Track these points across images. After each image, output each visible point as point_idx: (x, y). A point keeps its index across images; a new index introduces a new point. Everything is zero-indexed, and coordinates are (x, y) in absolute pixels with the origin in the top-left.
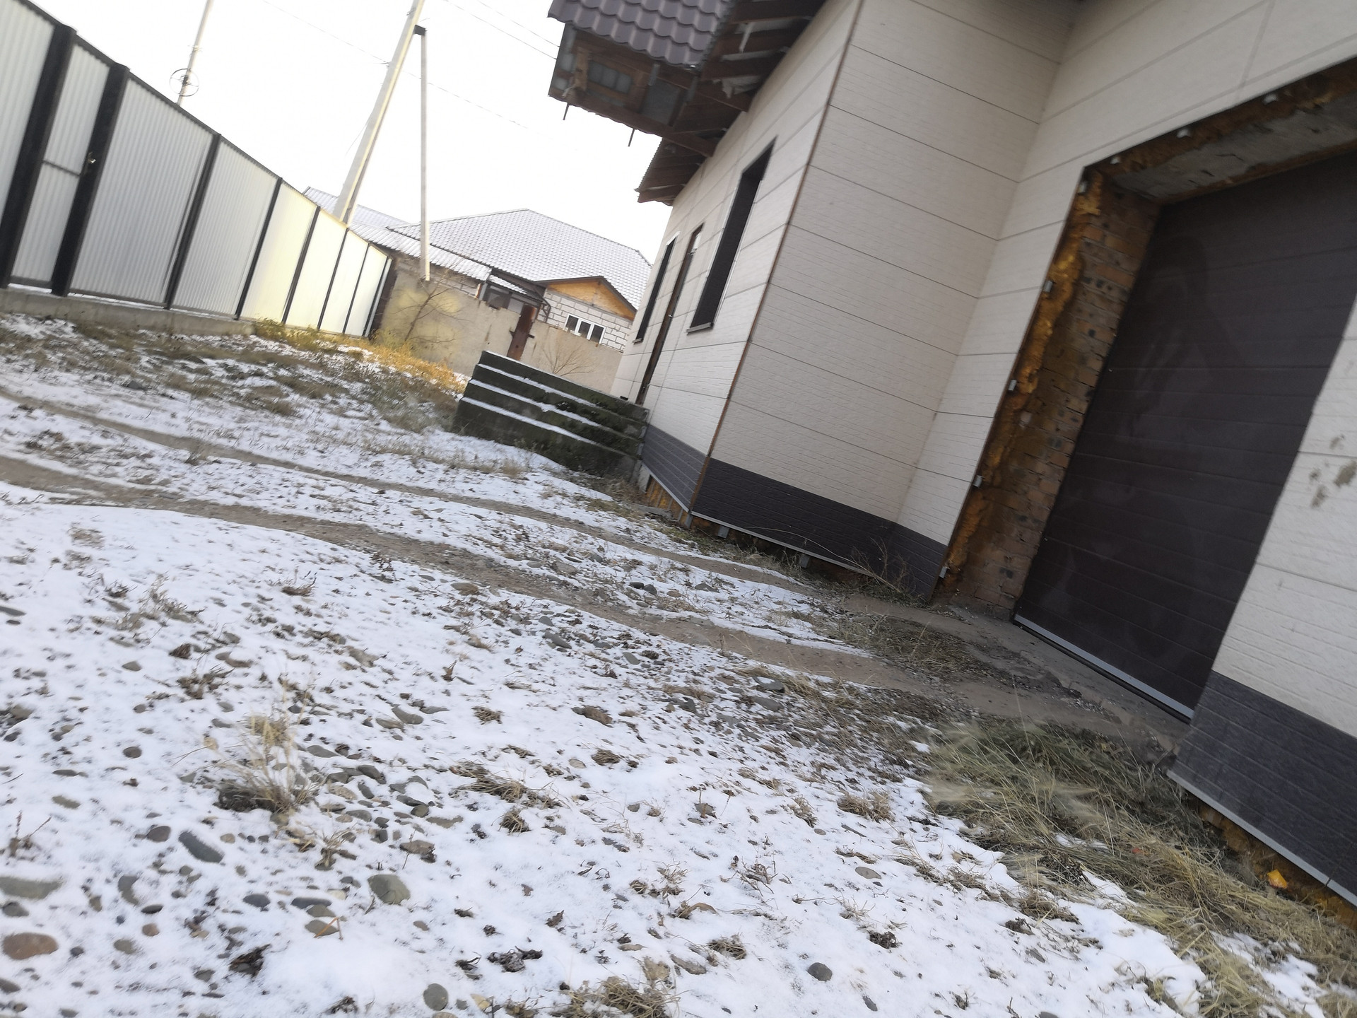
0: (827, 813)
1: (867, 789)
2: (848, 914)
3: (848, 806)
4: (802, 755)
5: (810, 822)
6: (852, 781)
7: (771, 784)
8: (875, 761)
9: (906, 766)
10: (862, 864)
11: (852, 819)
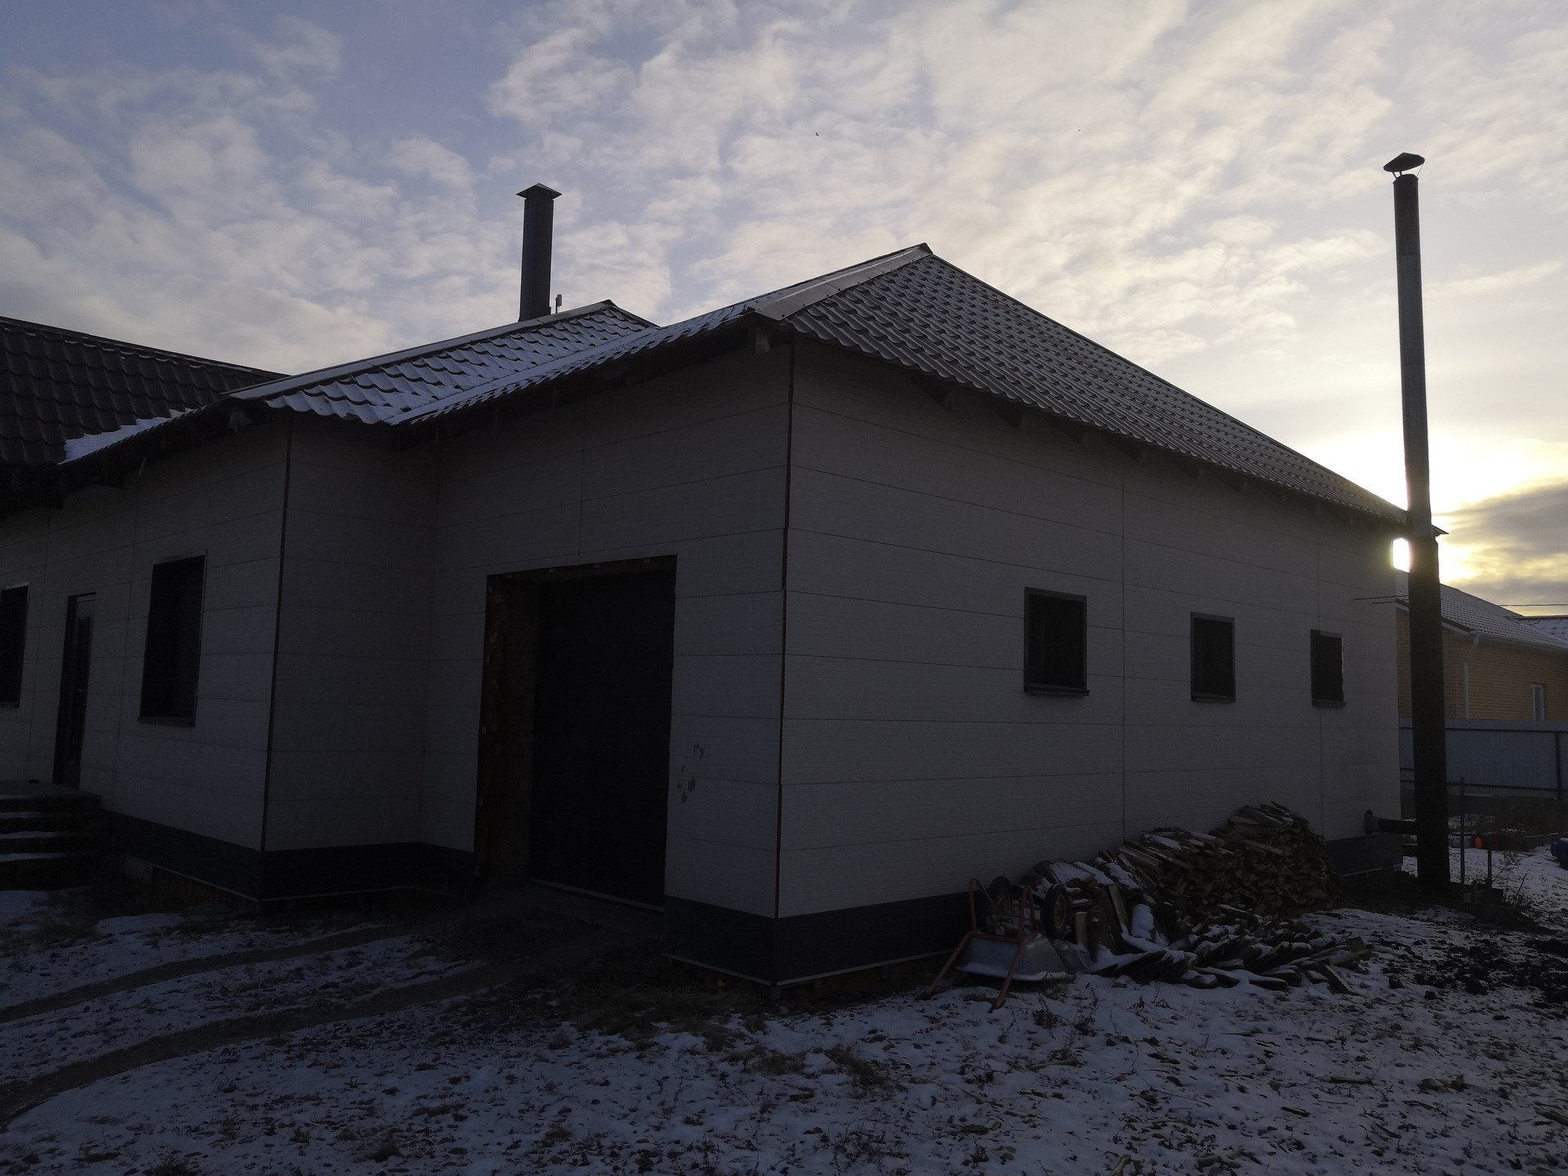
0: (548, 1054)
1: (551, 1036)
2: (588, 1083)
3: (553, 1047)
4: (513, 1036)
5: (547, 1061)
6: (543, 1037)
7: (519, 1055)
8: (543, 1023)
9: (556, 1017)
10: (578, 1065)
11: (558, 1052)
